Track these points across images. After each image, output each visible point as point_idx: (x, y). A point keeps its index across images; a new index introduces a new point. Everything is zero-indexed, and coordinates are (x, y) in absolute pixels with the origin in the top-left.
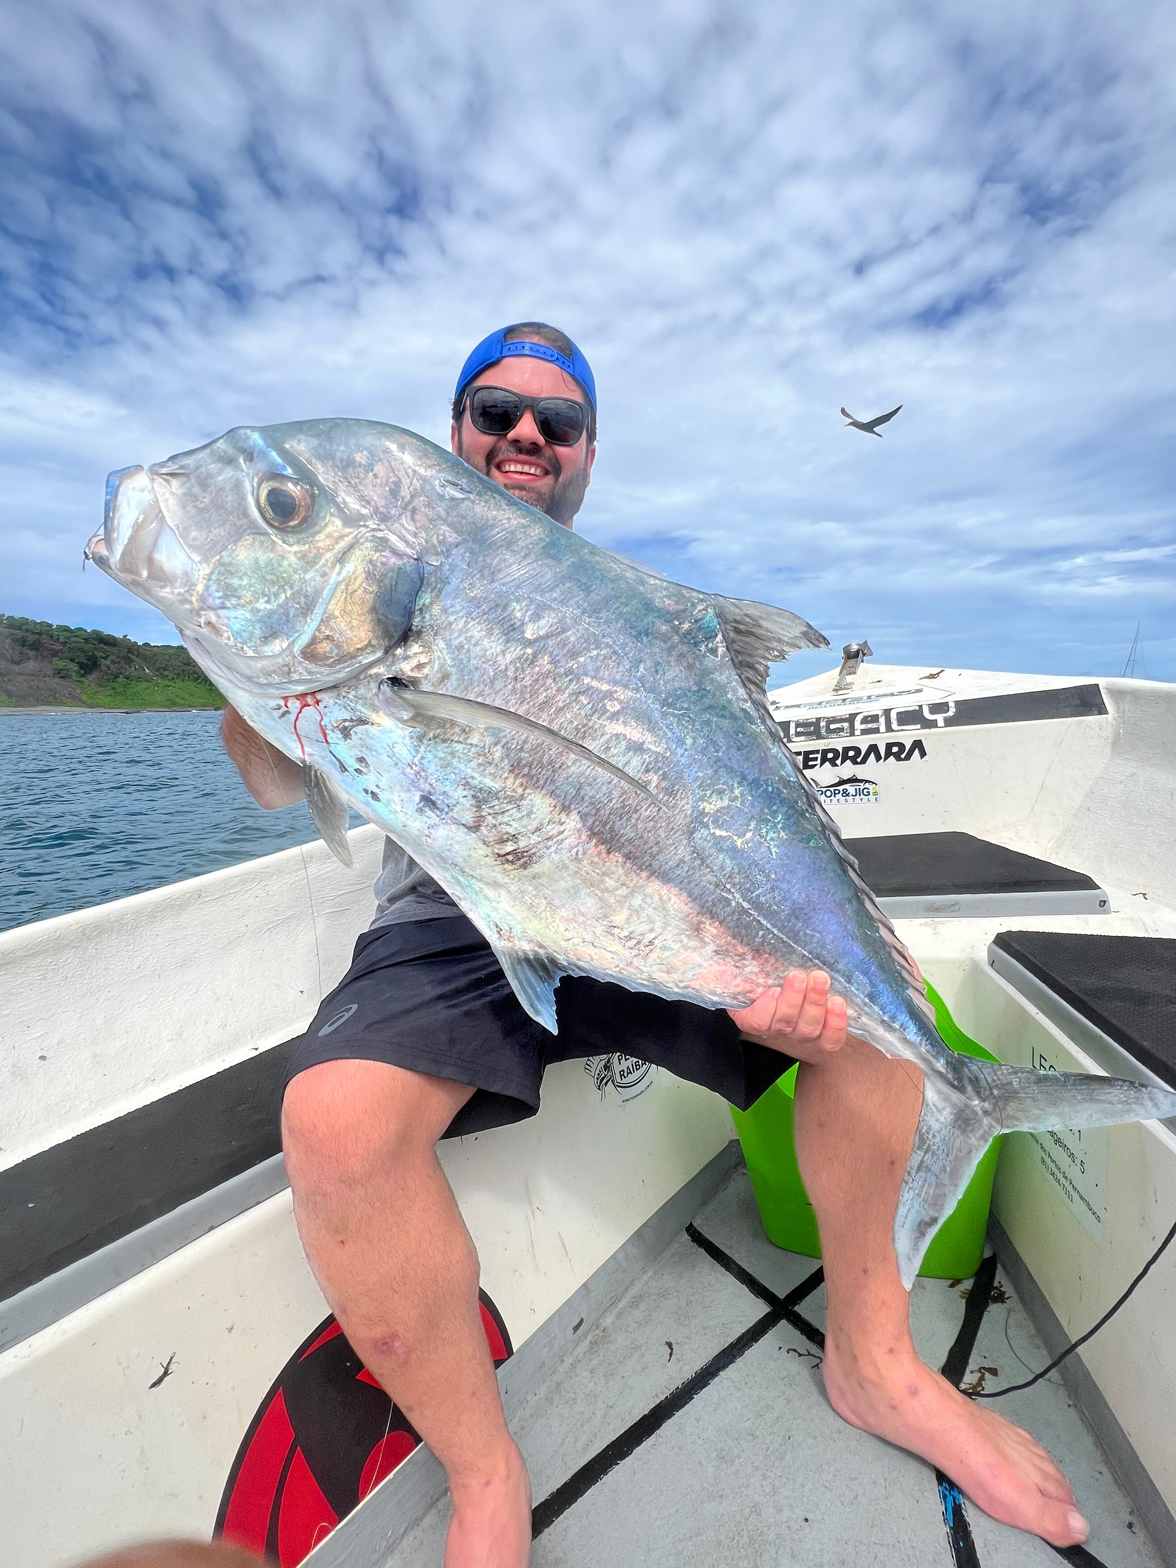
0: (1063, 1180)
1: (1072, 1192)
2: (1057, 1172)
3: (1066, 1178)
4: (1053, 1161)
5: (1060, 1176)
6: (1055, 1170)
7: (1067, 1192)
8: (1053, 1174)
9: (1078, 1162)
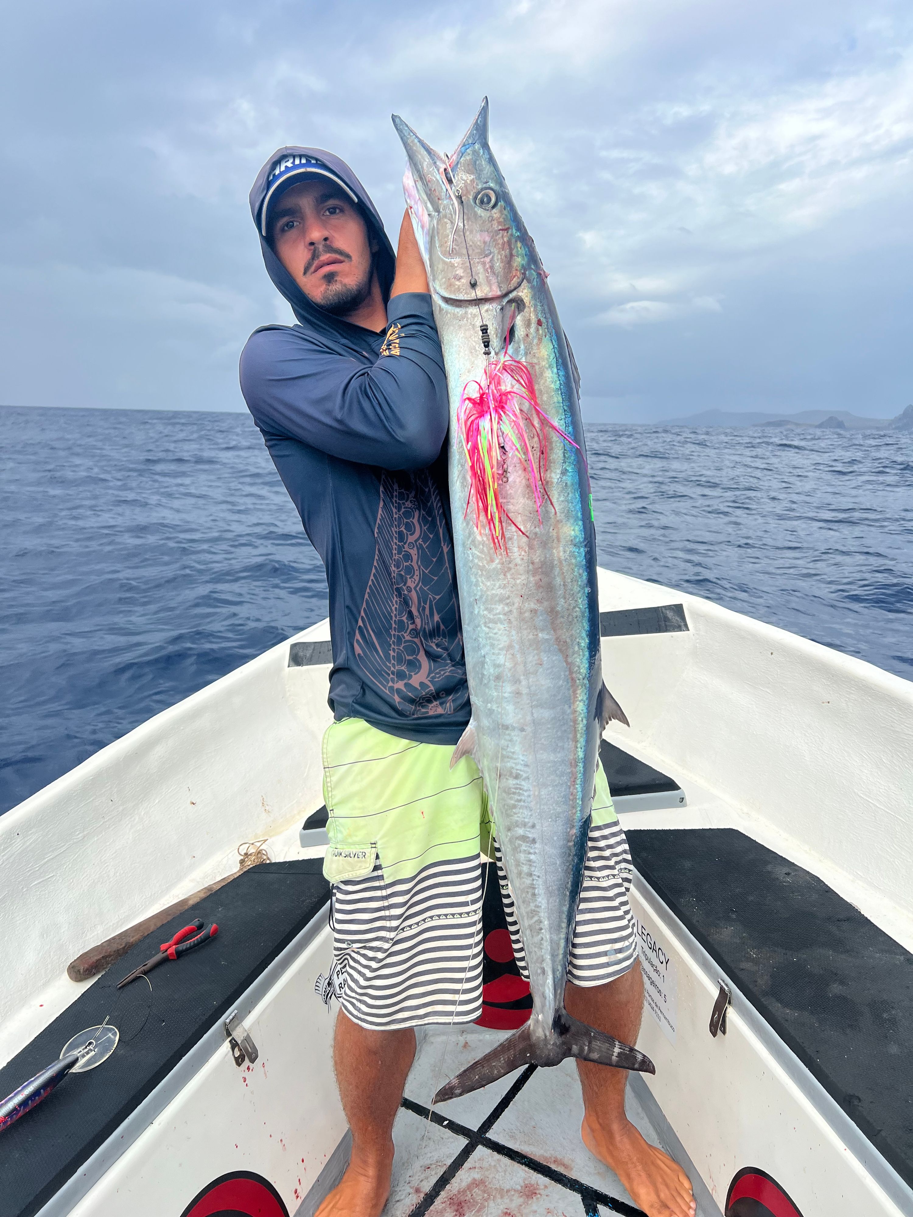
0: (655, 1008)
1: (660, 1015)
2: (652, 1003)
3: (657, 1006)
4: (650, 996)
5: (654, 1005)
6: (651, 1001)
7: (658, 1015)
8: (650, 1004)
9: (663, 995)
